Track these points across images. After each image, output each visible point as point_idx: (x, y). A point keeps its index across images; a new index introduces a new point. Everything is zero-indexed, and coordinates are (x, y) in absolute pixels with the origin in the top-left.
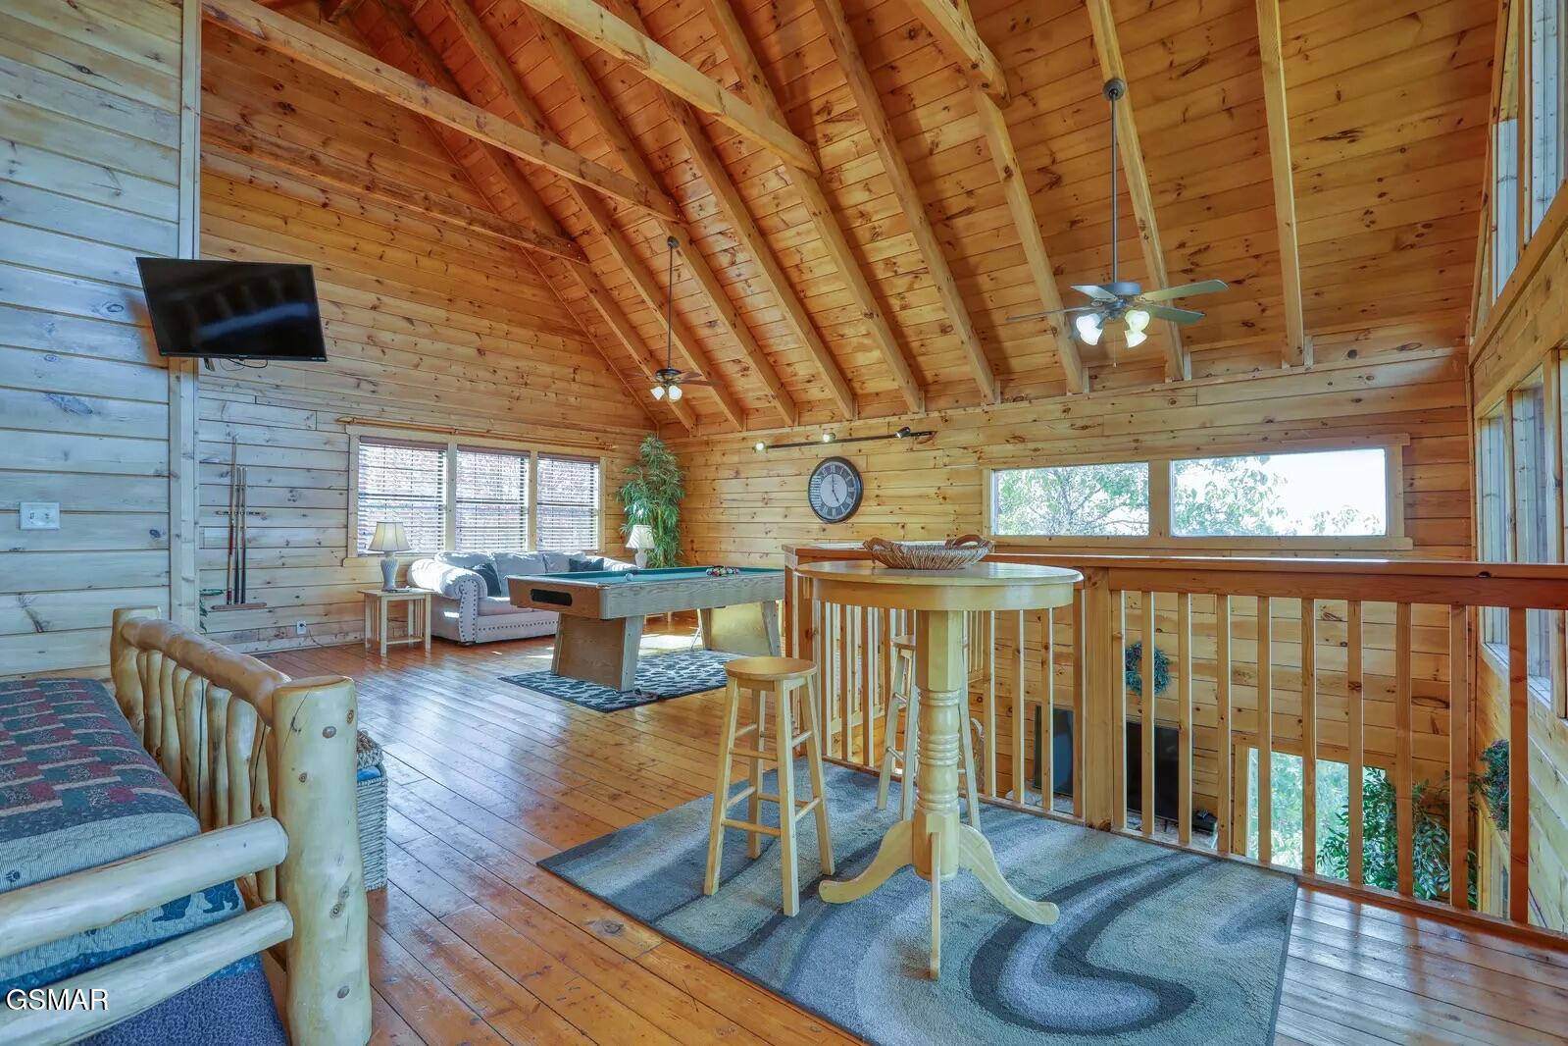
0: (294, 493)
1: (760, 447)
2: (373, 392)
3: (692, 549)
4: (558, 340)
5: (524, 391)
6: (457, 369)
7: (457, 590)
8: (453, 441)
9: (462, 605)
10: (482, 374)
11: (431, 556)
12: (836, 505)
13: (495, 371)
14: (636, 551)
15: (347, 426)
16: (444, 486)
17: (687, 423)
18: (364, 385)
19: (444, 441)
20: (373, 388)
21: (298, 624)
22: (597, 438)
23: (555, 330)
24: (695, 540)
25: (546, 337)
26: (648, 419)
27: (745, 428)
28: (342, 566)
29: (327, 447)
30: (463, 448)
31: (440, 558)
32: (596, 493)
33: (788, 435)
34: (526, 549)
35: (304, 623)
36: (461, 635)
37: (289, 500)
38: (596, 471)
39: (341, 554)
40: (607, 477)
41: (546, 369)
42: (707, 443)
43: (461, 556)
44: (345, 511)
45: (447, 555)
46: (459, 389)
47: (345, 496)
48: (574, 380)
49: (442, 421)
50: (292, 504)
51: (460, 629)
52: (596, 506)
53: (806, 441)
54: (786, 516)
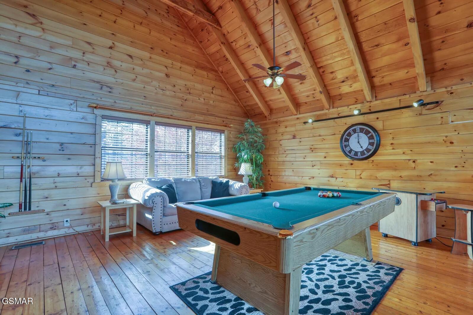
0: (62, 146)
1: (310, 121)
2: (110, 92)
3: (269, 174)
4: (205, 73)
5: (189, 97)
6: (155, 83)
7: (151, 202)
8: (153, 120)
9: (154, 211)
10: (169, 87)
11: (141, 180)
12: (361, 150)
13: (175, 86)
14: (243, 176)
15: (95, 110)
16: (149, 143)
17: (266, 113)
18: (105, 88)
19: (149, 120)
20: (110, 90)
21: (65, 220)
22: (223, 121)
23: (203, 68)
25: (199, 71)
26: (246, 113)
27: (299, 113)
28: (92, 187)
29: (83, 121)
30: (158, 123)
31: (145, 182)
32: (223, 148)
33: (325, 114)
34: (190, 175)
35: (68, 219)
36: (153, 228)
37: (60, 150)
38: (223, 137)
39: (91, 180)
40: (228, 140)
41: (198, 86)
42: (276, 122)
43: (156, 180)
44: (93, 157)
45: (149, 180)
46: (156, 93)
47: (93, 148)
48: (212, 93)
49: (147, 109)
50: (61, 152)
51: (153, 225)
52: (223, 154)
53: (338, 116)
54: (325, 157)
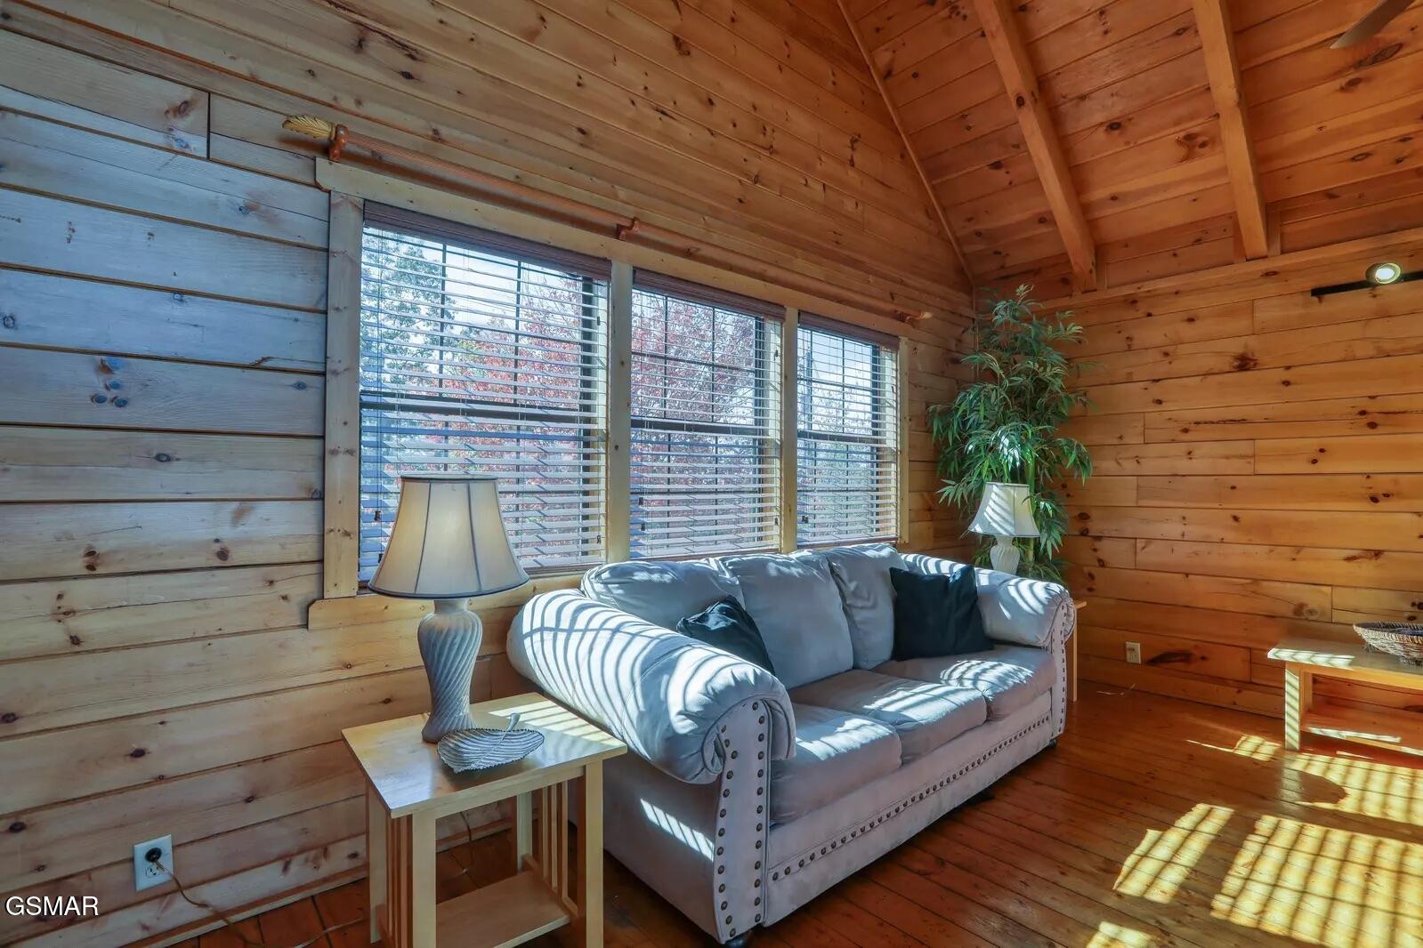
0: (118, 376)
2: (408, 76)
3: (1084, 533)
4: (823, 67)
5: (770, 167)
6: (624, 69)
7: (709, 753)
8: (625, 255)
9: (724, 803)
10: (690, 104)
11: (570, 576)
13: (711, 102)
15: (321, 162)
16: (601, 377)
17: (1081, 260)
18: (375, 45)
19: (602, 253)
20: (406, 64)
21: (142, 849)
22: (892, 296)
23: (818, 43)
24: (1094, 514)
25: (799, 50)
26: (960, 271)
27: (1277, 246)
28: (306, 626)
29: (250, 224)
30: (646, 279)
31: (599, 587)
32: (890, 417)
34: (775, 542)
35: (164, 842)
36: (721, 917)
37: (99, 399)
38: (889, 366)
39: (302, 587)
40: (911, 382)
41: (802, 124)
42: (1132, 302)
43: (655, 577)
44: (313, 446)
45: (620, 575)
46: (635, 124)
47: (311, 397)
48: (852, 163)
49: (596, 199)
50: (108, 414)
51: (719, 898)
52: (890, 440)
